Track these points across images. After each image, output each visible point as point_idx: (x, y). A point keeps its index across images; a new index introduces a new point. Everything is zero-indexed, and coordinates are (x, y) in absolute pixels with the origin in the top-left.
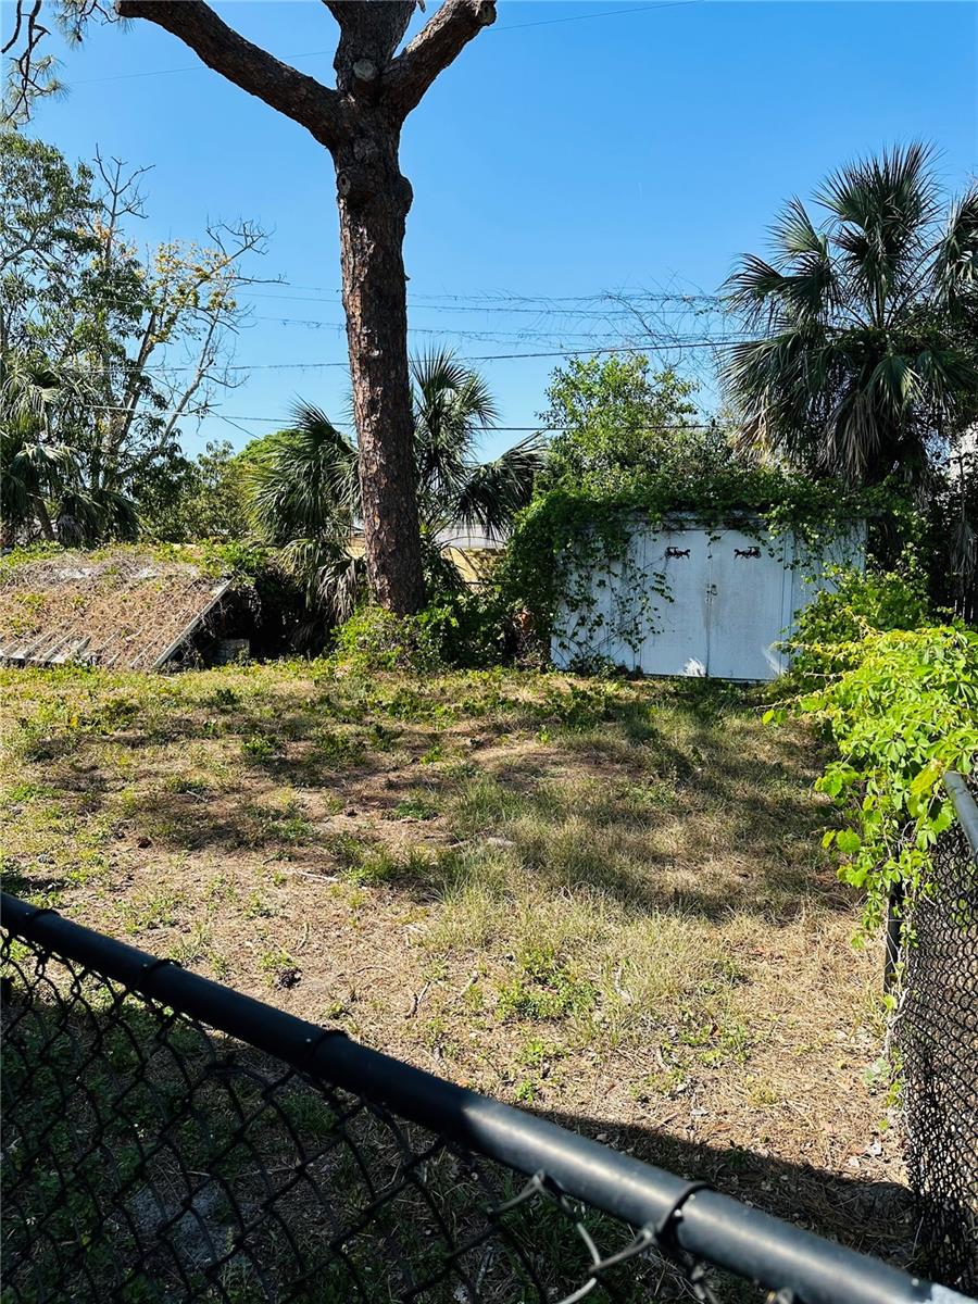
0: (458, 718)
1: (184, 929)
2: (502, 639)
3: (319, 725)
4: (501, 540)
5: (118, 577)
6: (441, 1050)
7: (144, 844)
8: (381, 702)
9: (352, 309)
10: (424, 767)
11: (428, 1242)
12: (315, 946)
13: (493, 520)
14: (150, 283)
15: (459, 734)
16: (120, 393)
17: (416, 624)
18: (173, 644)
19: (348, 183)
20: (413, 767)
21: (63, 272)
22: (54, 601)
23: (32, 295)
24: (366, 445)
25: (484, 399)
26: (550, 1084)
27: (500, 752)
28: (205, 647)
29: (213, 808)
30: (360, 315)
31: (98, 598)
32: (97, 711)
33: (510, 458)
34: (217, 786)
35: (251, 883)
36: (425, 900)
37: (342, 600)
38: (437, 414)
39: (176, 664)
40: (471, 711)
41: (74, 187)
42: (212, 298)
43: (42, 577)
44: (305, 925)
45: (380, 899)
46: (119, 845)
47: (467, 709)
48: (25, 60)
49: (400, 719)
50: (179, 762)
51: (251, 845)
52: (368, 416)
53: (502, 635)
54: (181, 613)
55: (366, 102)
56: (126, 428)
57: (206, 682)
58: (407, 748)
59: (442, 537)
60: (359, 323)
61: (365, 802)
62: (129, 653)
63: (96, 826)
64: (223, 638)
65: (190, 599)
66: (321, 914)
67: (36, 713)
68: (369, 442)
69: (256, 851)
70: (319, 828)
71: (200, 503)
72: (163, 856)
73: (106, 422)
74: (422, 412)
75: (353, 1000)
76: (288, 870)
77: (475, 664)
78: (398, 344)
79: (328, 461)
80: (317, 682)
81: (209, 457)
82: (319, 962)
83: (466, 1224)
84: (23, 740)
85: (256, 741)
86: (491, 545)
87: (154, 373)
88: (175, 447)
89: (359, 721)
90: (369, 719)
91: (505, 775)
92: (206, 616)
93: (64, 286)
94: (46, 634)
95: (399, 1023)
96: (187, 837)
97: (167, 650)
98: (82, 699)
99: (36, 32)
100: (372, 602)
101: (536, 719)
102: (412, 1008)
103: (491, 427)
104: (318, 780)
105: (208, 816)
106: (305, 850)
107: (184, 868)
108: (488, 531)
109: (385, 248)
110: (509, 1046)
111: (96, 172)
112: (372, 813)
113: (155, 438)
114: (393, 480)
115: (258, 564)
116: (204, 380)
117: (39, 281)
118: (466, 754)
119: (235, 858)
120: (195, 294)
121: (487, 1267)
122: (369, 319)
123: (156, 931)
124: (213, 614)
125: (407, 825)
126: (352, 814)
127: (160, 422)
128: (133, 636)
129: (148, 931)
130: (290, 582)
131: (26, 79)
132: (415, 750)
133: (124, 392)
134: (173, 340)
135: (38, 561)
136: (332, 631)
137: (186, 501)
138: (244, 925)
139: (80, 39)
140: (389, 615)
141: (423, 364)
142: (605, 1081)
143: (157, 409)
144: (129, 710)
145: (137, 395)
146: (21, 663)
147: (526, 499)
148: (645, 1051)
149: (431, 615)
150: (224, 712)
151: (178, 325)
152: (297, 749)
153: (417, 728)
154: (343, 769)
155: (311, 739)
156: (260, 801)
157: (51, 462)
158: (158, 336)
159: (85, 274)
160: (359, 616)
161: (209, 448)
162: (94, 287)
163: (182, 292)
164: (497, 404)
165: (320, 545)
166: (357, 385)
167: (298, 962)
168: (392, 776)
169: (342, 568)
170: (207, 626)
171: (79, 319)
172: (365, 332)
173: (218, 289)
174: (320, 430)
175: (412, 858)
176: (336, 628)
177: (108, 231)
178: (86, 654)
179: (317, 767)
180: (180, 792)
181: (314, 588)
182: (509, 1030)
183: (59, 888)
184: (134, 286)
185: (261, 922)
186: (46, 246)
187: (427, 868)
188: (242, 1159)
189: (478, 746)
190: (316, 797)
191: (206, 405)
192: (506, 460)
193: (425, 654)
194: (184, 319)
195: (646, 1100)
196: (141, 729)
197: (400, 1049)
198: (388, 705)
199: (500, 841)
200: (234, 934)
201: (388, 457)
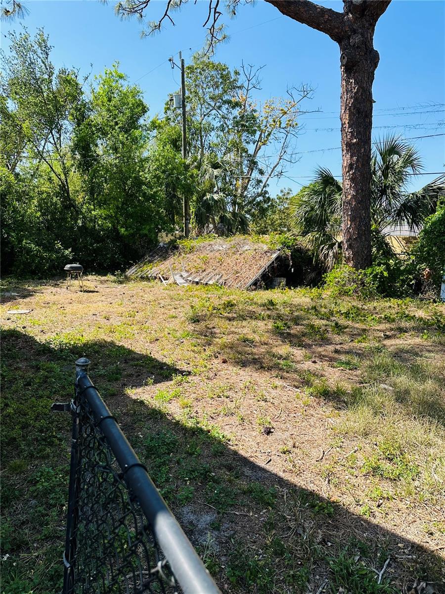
0: (380, 322)
1: (231, 400)
2: (413, 284)
3: (308, 319)
4: (417, 232)
5: (236, 249)
6: (329, 480)
7: (225, 362)
8: (340, 311)
9: (344, 120)
10: (355, 344)
11: (298, 567)
12: (283, 419)
13: (415, 222)
14: (261, 119)
15: (378, 330)
16: (246, 170)
17: (365, 274)
18: (254, 278)
19: (346, 58)
20: (350, 344)
21: (226, 118)
22: (211, 259)
23: (213, 129)
24: (346, 186)
25: (416, 159)
26: (380, 511)
27: (397, 341)
28: (267, 281)
29: (255, 350)
30: (348, 123)
31: (227, 258)
32: (220, 305)
33: (426, 190)
34: (259, 342)
35: (262, 385)
36: (340, 408)
37: (330, 261)
38: (387, 167)
39: (254, 287)
40: (388, 319)
41: (232, 80)
42: (287, 122)
43: (208, 249)
44: (280, 408)
45: (318, 403)
46: (215, 361)
47: (386, 318)
48: (212, 28)
49: (349, 320)
50: (246, 329)
51: (266, 369)
52: (348, 172)
53: (413, 282)
54: (258, 265)
55: (358, 16)
56: (247, 185)
57: (264, 295)
58: (349, 334)
59: (386, 230)
60: (347, 127)
61: (322, 357)
62: (237, 281)
63: (209, 351)
64: (275, 277)
65: (262, 259)
66: (289, 405)
67: (197, 303)
68: (348, 184)
69: (268, 372)
70: (299, 366)
71: (277, 217)
72: (230, 368)
73: (240, 182)
74: (380, 168)
75: (294, 447)
76: (278, 382)
77: (396, 296)
78: (366, 135)
79: (330, 195)
80: (312, 299)
81: (281, 195)
82: (283, 426)
83: (318, 565)
84: (191, 313)
85: (279, 324)
86: (413, 234)
87: (260, 160)
88: (266, 192)
89: (328, 319)
90: (333, 318)
91: (398, 354)
92: (268, 267)
93: (226, 124)
94: (207, 272)
95: (312, 462)
96: (241, 361)
97: (251, 281)
98: (216, 299)
99: (217, 15)
100: (344, 262)
101: (423, 327)
102: (320, 458)
103: (418, 173)
104: (302, 344)
105: (252, 354)
106: (288, 375)
107: (237, 374)
108: (411, 227)
109: (363, 88)
110: (364, 487)
111: (241, 72)
112: (324, 363)
113: (258, 189)
114: (358, 202)
115: (292, 244)
116: (281, 161)
117: (216, 124)
118: (380, 341)
119: (258, 373)
120: (280, 122)
121: (323, 588)
122: (353, 124)
123: (220, 399)
124: (271, 266)
125: (340, 371)
126: (314, 362)
127: (261, 181)
128: (239, 274)
129: (217, 398)
130: (306, 253)
131: (213, 36)
132: (353, 336)
133: (248, 169)
134: (269, 144)
135: (207, 242)
136: (323, 276)
137: (270, 216)
138: (255, 403)
139: (235, 14)
140: (351, 269)
141: (382, 144)
142: (411, 518)
143: (260, 175)
144: (232, 305)
145: (252, 170)
146: (197, 283)
147: (433, 211)
148: (439, 508)
149: (373, 270)
150: (269, 309)
151: (272, 137)
152: (296, 330)
153: (357, 325)
154: (316, 341)
155: (303, 325)
156: (274, 350)
157: (216, 201)
158: (263, 142)
159: (234, 118)
160: (337, 269)
161: (282, 191)
162: (237, 123)
163: (274, 122)
164: (423, 161)
165: (322, 235)
166: (344, 157)
167: (274, 424)
168: (338, 347)
169: (331, 246)
170: (268, 271)
171: (231, 138)
172: (350, 131)
173: (290, 118)
174: (327, 180)
175: (338, 388)
176: (325, 274)
177: (245, 98)
178: (220, 281)
179: (304, 338)
180: (244, 342)
181: (318, 256)
182: (366, 479)
183: (187, 375)
184: (254, 121)
185: (263, 403)
186: (219, 107)
187: (344, 393)
188: (228, 504)
189: (387, 337)
190: (300, 352)
191: (282, 172)
192: (425, 190)
193: (369, 289)
194: (275, 134)
195: (432, 534)
196: (235, 313)
197: (310, 475)
198: (344, 313)
199: (386, 387)
200: (250, 406)
201: (357, 191)
